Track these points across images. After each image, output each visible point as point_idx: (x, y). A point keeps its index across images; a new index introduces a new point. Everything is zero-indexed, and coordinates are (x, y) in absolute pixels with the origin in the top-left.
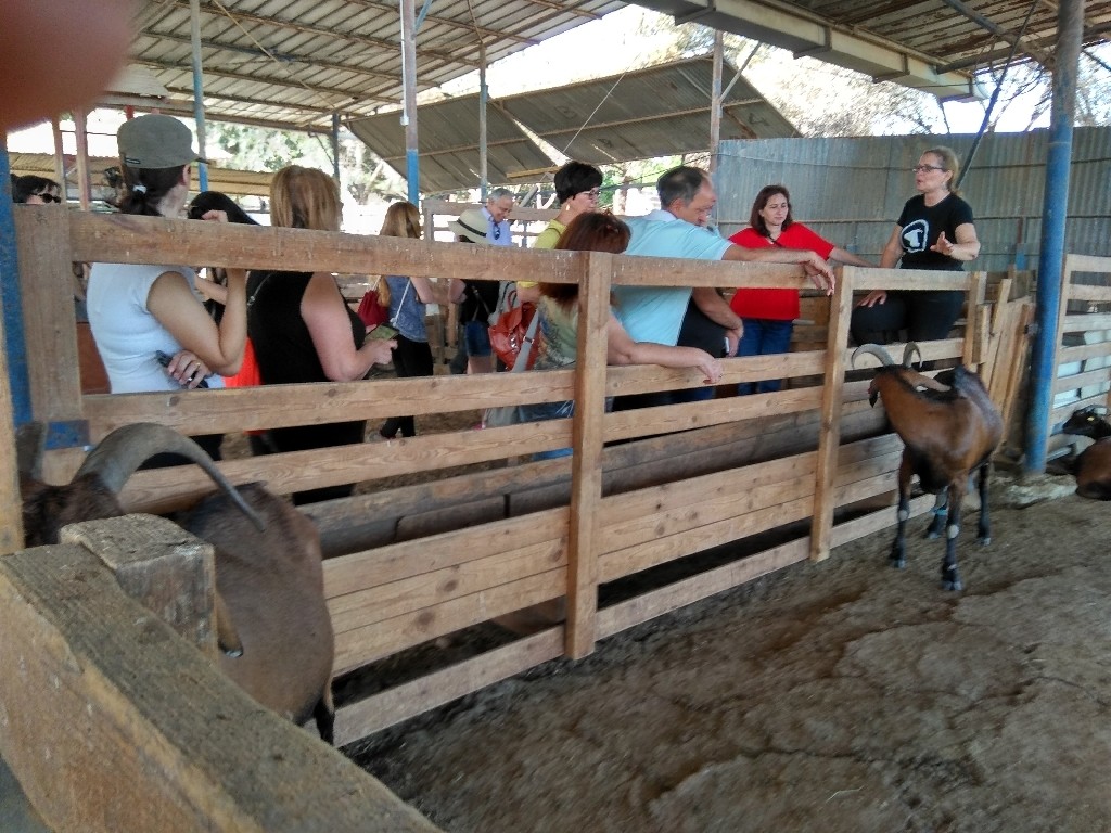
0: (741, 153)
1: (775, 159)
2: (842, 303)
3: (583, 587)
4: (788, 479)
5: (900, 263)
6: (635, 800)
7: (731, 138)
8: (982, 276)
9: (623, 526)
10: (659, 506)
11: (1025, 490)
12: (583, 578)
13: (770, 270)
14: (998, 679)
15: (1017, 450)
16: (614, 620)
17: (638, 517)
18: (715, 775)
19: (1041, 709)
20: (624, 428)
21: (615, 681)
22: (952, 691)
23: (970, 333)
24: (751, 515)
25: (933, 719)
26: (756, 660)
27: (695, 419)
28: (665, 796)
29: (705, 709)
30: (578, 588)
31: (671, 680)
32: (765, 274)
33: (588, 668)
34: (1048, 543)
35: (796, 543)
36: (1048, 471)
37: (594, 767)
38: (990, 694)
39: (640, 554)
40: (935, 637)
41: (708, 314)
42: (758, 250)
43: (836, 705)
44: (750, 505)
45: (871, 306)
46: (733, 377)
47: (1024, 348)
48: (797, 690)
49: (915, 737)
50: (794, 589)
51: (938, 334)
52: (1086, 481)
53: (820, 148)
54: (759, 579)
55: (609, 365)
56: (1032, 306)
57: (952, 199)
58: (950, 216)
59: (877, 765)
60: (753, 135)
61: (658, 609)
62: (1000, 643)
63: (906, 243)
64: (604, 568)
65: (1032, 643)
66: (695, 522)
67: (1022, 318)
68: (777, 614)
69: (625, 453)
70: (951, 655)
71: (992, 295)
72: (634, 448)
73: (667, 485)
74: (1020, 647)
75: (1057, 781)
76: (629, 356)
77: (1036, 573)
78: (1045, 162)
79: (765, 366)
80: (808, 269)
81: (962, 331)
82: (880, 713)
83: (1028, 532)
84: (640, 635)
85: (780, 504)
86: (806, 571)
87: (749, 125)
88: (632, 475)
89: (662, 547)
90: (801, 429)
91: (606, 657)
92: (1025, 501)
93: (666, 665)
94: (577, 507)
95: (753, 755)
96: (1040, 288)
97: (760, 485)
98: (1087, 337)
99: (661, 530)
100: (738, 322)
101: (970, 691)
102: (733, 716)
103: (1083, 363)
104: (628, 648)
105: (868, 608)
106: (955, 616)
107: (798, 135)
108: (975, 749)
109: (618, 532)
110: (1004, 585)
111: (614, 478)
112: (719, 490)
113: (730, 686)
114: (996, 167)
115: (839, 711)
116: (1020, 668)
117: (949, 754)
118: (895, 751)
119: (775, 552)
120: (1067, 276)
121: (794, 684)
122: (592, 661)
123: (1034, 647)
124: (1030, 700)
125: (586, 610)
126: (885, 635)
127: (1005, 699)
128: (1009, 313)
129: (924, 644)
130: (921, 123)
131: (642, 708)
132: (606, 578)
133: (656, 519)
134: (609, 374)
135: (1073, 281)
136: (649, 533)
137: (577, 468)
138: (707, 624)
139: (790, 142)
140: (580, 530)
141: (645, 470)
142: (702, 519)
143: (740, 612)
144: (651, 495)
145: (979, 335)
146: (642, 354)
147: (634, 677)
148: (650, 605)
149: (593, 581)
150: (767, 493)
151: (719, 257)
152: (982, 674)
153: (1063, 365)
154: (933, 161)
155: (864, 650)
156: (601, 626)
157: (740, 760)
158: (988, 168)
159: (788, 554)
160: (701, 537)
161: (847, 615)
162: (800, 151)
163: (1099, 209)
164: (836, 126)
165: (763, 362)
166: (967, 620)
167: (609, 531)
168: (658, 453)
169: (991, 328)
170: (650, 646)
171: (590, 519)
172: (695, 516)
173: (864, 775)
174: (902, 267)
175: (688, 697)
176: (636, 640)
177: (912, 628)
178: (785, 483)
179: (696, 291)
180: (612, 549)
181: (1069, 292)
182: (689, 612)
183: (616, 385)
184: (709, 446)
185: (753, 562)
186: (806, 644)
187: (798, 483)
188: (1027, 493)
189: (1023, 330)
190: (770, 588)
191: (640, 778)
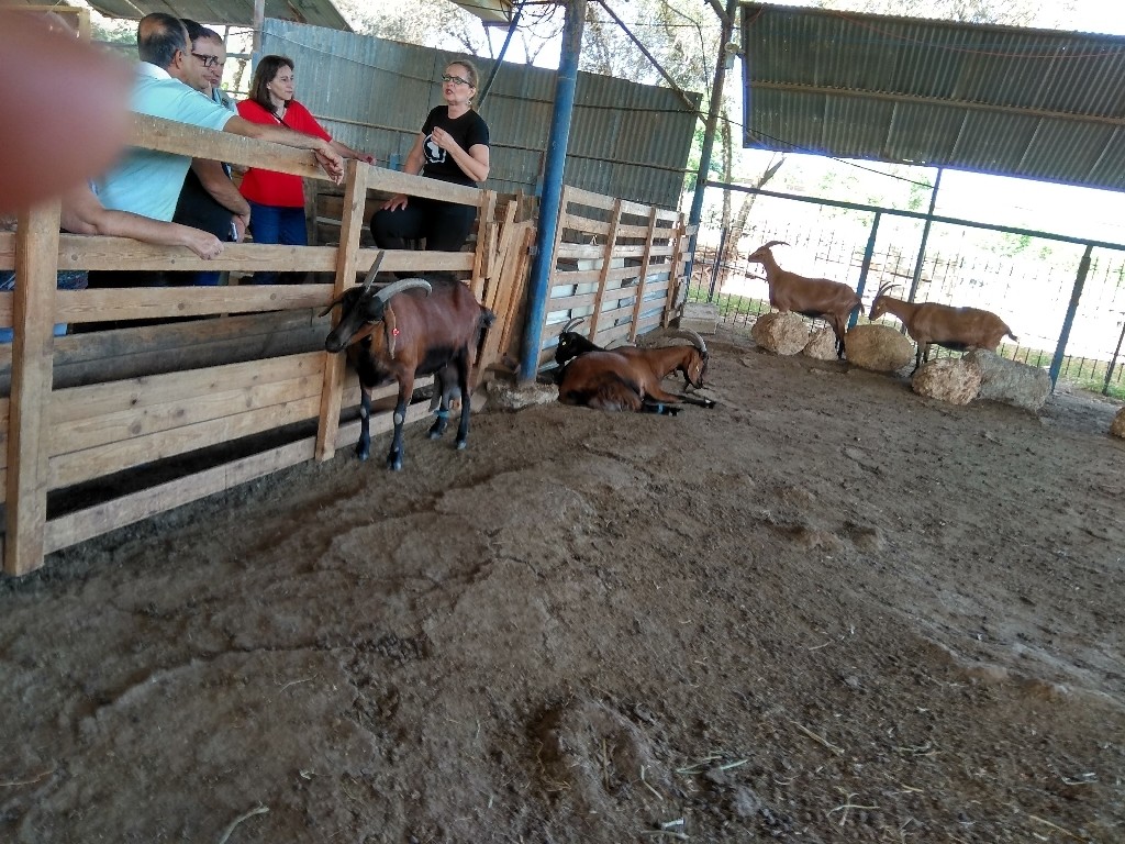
0: (288, 35)
1: (323, 50)
2: (355, 200)
3: (28, 492)
4: (293, 378)
5: (423, 172)
6: (64, 721)
7: (280, 18)
8: (493, 195)
9: (84, 424)
10: (134, 402)
11: (517, 396)
12: (26, 481)
13: (275, 151)
14: (461, 562)
15: (515, 360)
16: (74, 529)
17: (106, 413)
18: (164, 682)
19: (492, 585)
20: (86, 310)
21: (71, 595)
22: (420, 575)
23: (480, 248)
24: (251, 413)
25: (399, 602)
26: (237, 562)
27: (181, 306)
28: (101, 712)
29: (169, 616)
30: (20, 494)
31: (134, 590)
32: (270, 155)
33: (39, 583)
34: (529, 441)
35: (300, 443)
36: (538, 380)
37: (20, 692)
38: (453, 574)
39: (107, 455)
40: (416, 526)
41: (215, 195)
42: (264, 127)
43: (308, 597)
44: (249, 404)
45: (393, 210)
46: (231, 263)
47: (525, 268)
48: (272, 587)
49: (376, 621)
50: (293, 489)
51: (452, 246)
52: (566, 389)
53: (368, 45)
54: (259, 480)
55: (63, 231)
56: (534, 229)
57: (471, 114)
58: (469, 131)
59: (335, 651)
60: (302, 20)
61: (132, 515)
62: (471, 528)
63: (429, 151)
64: (57, 472)
65: (496, 528)
66: (181, 421)
67: (526, 239)
68: (271, 514)
69: (102, 341)
70: (426, 542)
71: (500, 214)
72: (114, 337)
73: (144, 379)
74: (486, 532)
75: (494, 647)
76: (96, 225)
77: (514, 466)
78: (553, 100)
79: (268, 256)
80: (319, 158)
81: (473, 247)
82: (350, 601)
83: (515, 432)
84: (108, 544)
85: (284, 404)
86: (310, 469)
87: (299, 8)
88: (111, 367)
89: (138, 447)
90: (317, 329)
91: (63, 571)
92: (517, 405)
93: (136, 574)
94: (18, 399)
95: (209, 657)
96: (541, 211)
97: (262, 383)
98: (580, 265)
99: (136, 429)
100: (247, 208)
101: (435, 574)
102: (199, 620)
103: (575, 286)
104: (93, 560)
105: (362, 504)
106: (437, 507)
107: (349, 29)
108: (430, 626)
109: (80, 430)
110: (484, 478)
111: (86, 369)
112: (213, 386)
113: (203, 589)
114: (526, 99)
115: (312, 603)
116: (482, 549)
117: (404, 633)
118: (355, 636)
119: (277, 453)
120: (565, 206)
121: (271, 581)
122: (44, 575)
123: (498, 531)
124: (485, 577)
125: (31, 519)
126: (371, 528)
127: (464, 578)
128: (515, 233)
129: (405, 533)
130: (468, 45)
131: (96, 621)
132: (61, 481)
133: (131, 416)
134: (63, 244)
135: (568, 211)
136: (122, 432)
137: (19, 354)
138: (194, 527)
139: (338, 35)
140: (23, 427)
141: (126, 361)
142: (190, 417)
143: (232, 513)
144: (125, 389)
145: (488, 251)
146: (111, 224)
147: (92, 590)
148: (121, 512)
149: (40, 486)
150: (270, 391)
151: (220, 127)
152: (449, 558)
153: (557, 288)
154: (463, 74)
155: (347, 544)
156: (56, 537)
157: (195, 662)
158: (519, 98)
159: (293, 454)
160: (188, 436)
161: (340, 511)
162: (348, 46)
163: (604, 153)
164: (389, 29)
165: (266, 251)
166: (446, 510)
167: (66, 429)
168: (145, 345)
169: (498, 247)
170: (121, 554)
171: (37, 415)
172: (181, 413)
173: (321, 661)
174: (424, 175)
175: (151, 606)
176: (105, 550)
177: (397, 521)
178: (288, 382)
179: (195, 160)
180: (70, 448)
181: (565, 220)
182: (174, 518)
183: (75, 258)
184: (210, 341)
185: (251, 463)
186: (296, 541)
187: (305, 381)
188: (520, 399)
189: (525, 250)
190: (269, 488)
191: (77, 695)
